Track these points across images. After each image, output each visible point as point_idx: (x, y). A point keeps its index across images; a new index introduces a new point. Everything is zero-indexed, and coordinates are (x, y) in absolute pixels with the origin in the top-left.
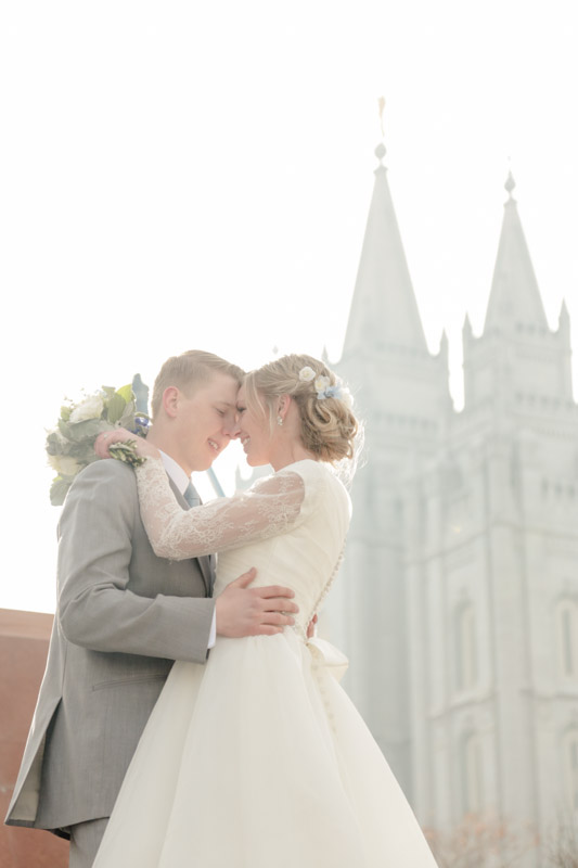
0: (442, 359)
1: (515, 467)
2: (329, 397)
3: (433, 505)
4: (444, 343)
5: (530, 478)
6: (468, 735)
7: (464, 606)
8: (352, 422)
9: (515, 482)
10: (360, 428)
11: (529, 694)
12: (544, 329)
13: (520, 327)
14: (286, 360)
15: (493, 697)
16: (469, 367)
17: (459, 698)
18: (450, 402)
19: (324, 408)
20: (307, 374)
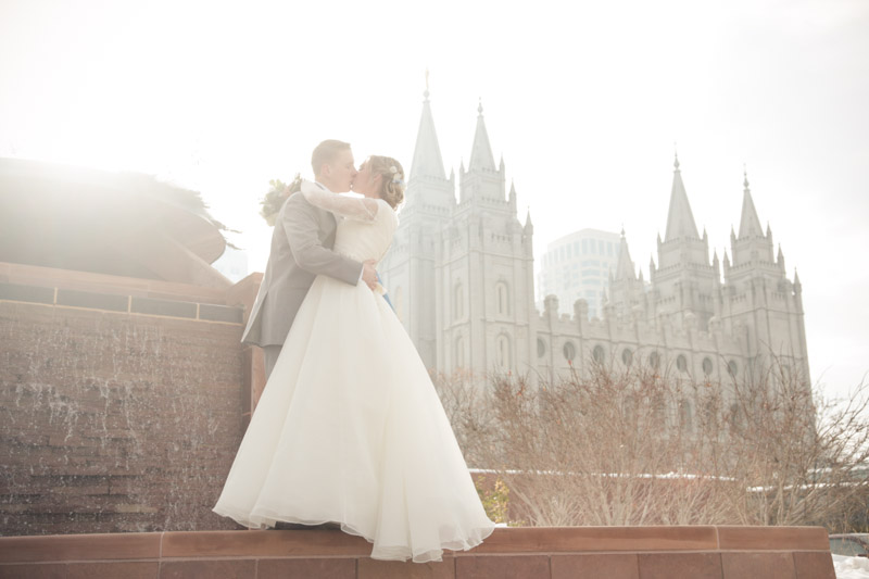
0: (451, 182)
1: (481, 228)
2: (397, 183)
3: (447, 243)
4: (452, 175)
5: (487, 232)
6: (459, 337)
7: (458, 286)
8: (402, 197)
9: (481, 234)
10: (404, 201)
11: (484, 321)
12: (494, 171)
13: (484, 169)
14: (389, 159)
15: (470, 322)
16: (462, 185)
17: (456, 323)
18: (455, 200)
19: (393, 187)
20: (394, 169)
